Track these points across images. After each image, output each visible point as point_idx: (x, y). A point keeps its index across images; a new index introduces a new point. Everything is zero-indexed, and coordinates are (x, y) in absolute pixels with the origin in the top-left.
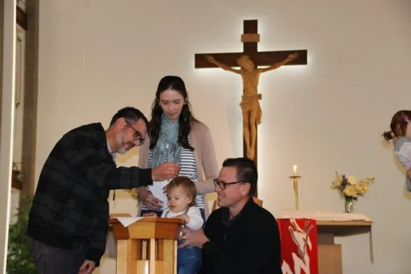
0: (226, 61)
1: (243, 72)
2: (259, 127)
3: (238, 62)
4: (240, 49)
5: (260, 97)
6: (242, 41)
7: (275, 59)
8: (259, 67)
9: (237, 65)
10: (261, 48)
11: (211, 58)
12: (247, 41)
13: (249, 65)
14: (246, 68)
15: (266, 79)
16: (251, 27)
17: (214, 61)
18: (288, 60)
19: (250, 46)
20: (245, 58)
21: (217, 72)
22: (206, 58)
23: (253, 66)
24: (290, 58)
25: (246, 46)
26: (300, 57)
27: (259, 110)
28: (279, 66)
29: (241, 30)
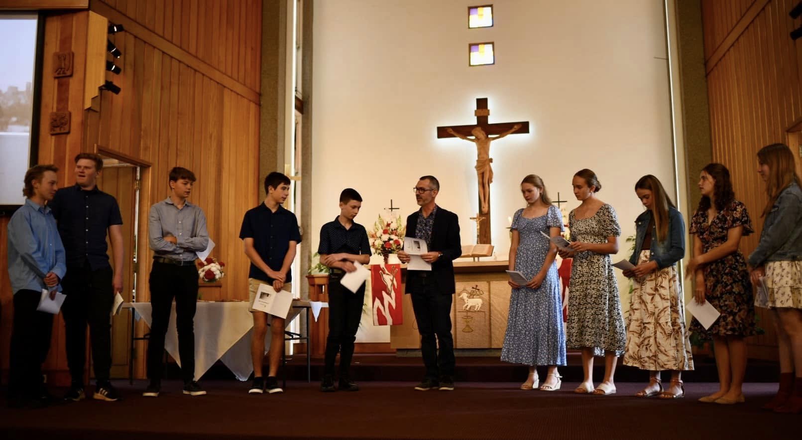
0: (463, 131)
1: (477, 140)
2: (491, 185)
3: (473, 132)
4: (474, 121)
5: (491, 160)
6: (475, 115)
7: (503, 129)
8: (490, 136)
9: (472, 135)
10: (491, 120)
11: (451, 130)
12: (479, 115)
13: (482, 135)
14: (479, 138)
15: (497, 146)
16: (482, 104)
17: (453, 133)
18: (513, 130)
19: (482, 120)
20: (479, 129)
21: (456, 142)
22: (446, 130)
23: (485, 135)
24: (515, 128)
25: (479, 119)
26: (523, 128)
27: (491, 171)
28: (506, 135)
29: (474, 106)
